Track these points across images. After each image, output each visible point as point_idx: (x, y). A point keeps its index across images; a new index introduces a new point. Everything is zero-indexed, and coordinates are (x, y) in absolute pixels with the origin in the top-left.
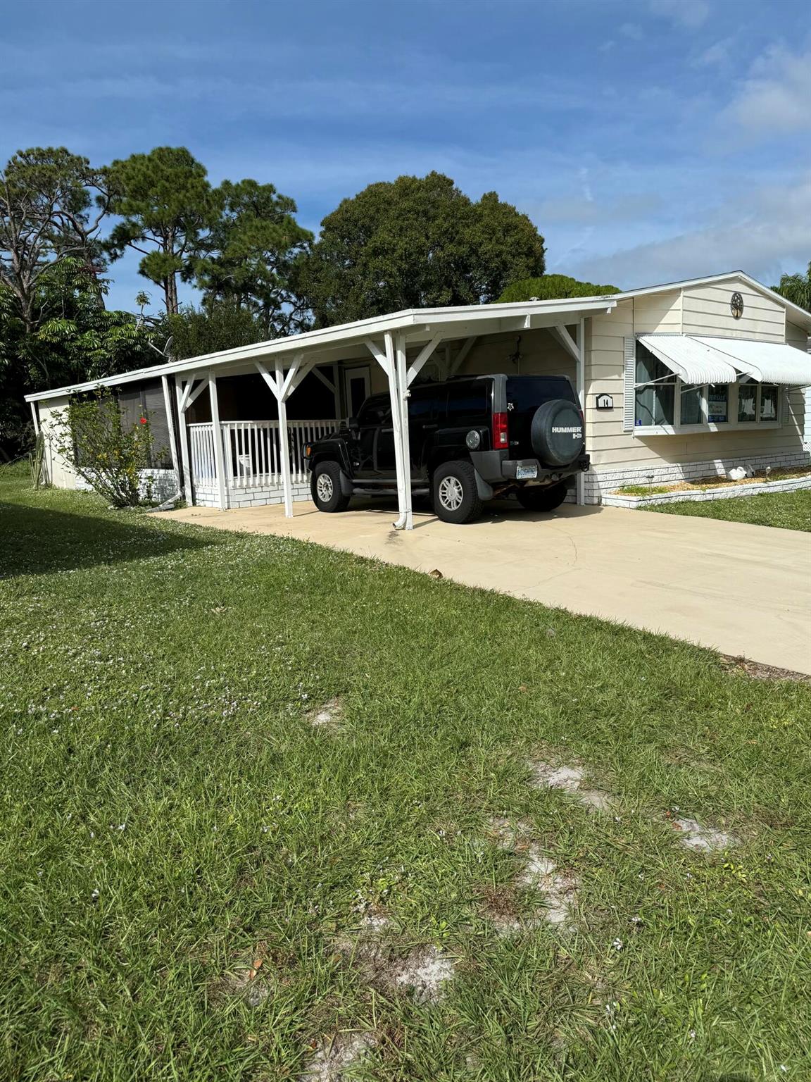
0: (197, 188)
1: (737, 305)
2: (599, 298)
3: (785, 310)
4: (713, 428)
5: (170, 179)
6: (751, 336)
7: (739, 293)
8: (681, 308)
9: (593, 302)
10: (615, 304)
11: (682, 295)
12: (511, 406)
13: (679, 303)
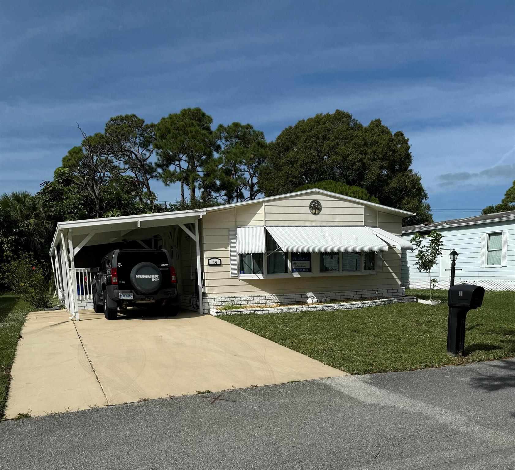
0: (193, 132)
1: (316, 207)
2: (191, 211)
3: (364, 207)
4: (296, 275)
5: (179, 128)
6: (331, 223)
7: (317, 201)
8: (263, 212)
9: (187, 213)
10: (205, 213)
11: (264, 205)
12: (120, 265)
13: (262, 210)
